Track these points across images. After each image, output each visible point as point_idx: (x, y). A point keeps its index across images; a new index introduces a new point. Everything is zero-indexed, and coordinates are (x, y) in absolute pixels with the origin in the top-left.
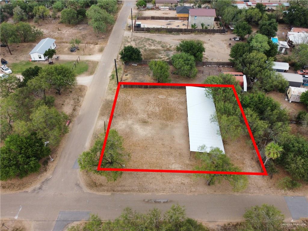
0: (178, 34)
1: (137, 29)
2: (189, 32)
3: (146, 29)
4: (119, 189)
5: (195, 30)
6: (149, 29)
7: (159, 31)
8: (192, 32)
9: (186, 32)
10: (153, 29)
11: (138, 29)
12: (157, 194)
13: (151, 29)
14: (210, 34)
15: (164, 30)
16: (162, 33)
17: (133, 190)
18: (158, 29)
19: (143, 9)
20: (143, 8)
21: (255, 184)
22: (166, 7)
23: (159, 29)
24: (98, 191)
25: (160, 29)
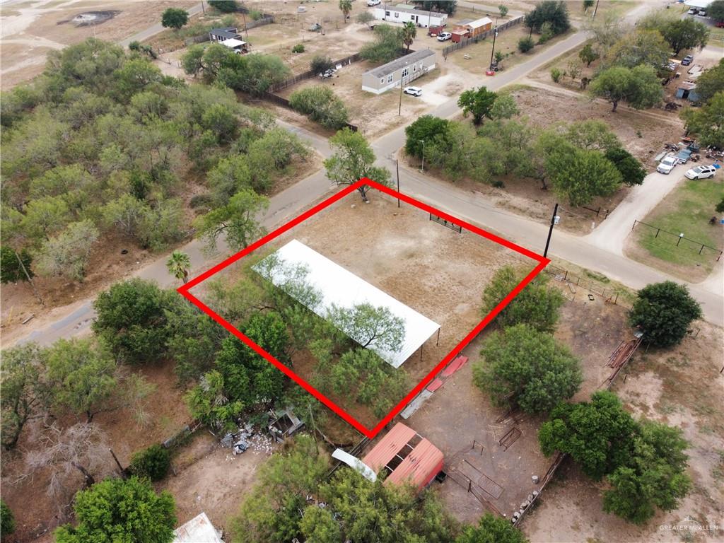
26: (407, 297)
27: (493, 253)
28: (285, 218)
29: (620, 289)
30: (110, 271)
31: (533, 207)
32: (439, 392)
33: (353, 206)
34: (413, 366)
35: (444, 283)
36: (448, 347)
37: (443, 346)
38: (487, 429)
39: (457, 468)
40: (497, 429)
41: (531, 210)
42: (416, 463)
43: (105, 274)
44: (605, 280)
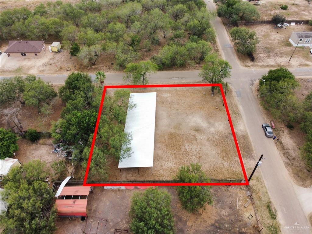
26: (170, 146)
27: (235, 157)
28: (174, 82)
29: (275, 228)
30: (102, 68)
31: (292, 151)
32: (127, 190)
33: (204, 93)
34: (134, 173)
35: (193, 152)
36: (155, 178)
37: (154, 176)
38: (122, 221)
39: (93, 221)
40: (124, 225)
41: (289, 151)
42: (74, 204)
43: (99, 68)
44: (273, 216)
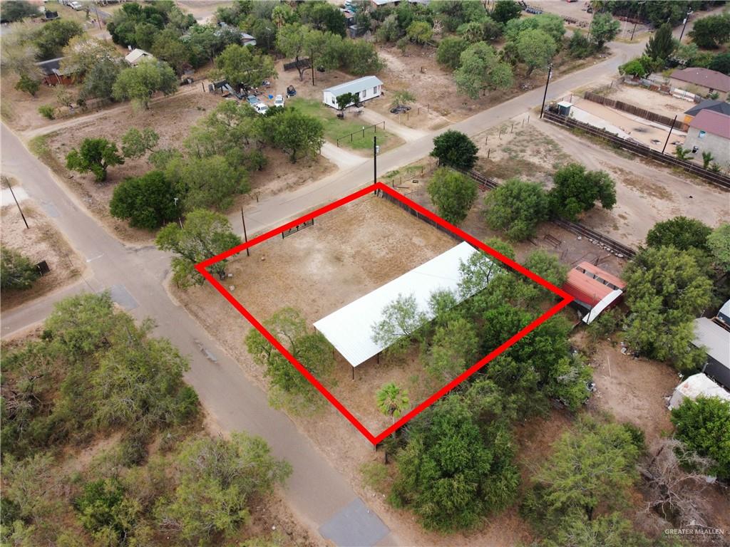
0: (632, 157)
1: (551, 115)
2: (663, 162)
3: (568, 121)
4: (194, 308)
5: (679, 163)
6: (573, 123)
7: (592, 134)
8: (670, 164)
9: (656, 159)
10: (583, 127)
11: (553, 116)
12: (217, 346)
13: (578, 125)
14: (716, 187)
15: (605, 135)
16: (597, 141)
17: (203, 321)
18: (593, 131)
19: (630, 82)
20: (632, 80)
21: (347, 446)
22: (688, 94)
23: (595, 131)
24: (174, 293)
25: (598, 133)
